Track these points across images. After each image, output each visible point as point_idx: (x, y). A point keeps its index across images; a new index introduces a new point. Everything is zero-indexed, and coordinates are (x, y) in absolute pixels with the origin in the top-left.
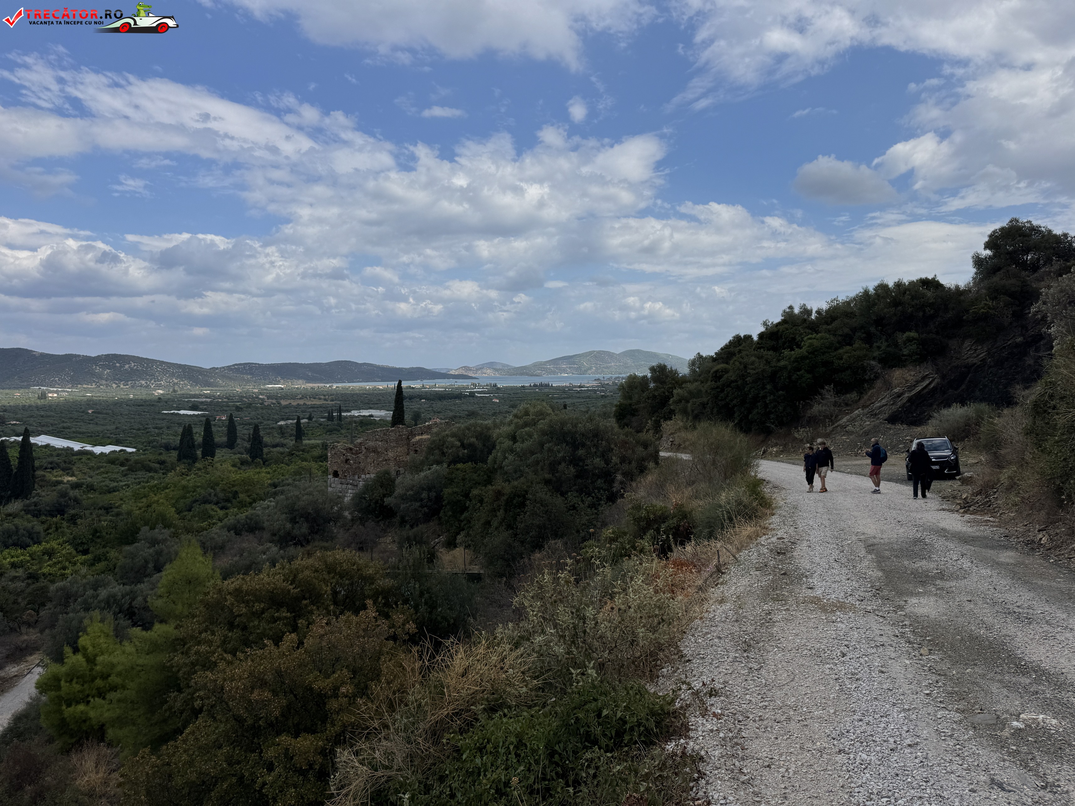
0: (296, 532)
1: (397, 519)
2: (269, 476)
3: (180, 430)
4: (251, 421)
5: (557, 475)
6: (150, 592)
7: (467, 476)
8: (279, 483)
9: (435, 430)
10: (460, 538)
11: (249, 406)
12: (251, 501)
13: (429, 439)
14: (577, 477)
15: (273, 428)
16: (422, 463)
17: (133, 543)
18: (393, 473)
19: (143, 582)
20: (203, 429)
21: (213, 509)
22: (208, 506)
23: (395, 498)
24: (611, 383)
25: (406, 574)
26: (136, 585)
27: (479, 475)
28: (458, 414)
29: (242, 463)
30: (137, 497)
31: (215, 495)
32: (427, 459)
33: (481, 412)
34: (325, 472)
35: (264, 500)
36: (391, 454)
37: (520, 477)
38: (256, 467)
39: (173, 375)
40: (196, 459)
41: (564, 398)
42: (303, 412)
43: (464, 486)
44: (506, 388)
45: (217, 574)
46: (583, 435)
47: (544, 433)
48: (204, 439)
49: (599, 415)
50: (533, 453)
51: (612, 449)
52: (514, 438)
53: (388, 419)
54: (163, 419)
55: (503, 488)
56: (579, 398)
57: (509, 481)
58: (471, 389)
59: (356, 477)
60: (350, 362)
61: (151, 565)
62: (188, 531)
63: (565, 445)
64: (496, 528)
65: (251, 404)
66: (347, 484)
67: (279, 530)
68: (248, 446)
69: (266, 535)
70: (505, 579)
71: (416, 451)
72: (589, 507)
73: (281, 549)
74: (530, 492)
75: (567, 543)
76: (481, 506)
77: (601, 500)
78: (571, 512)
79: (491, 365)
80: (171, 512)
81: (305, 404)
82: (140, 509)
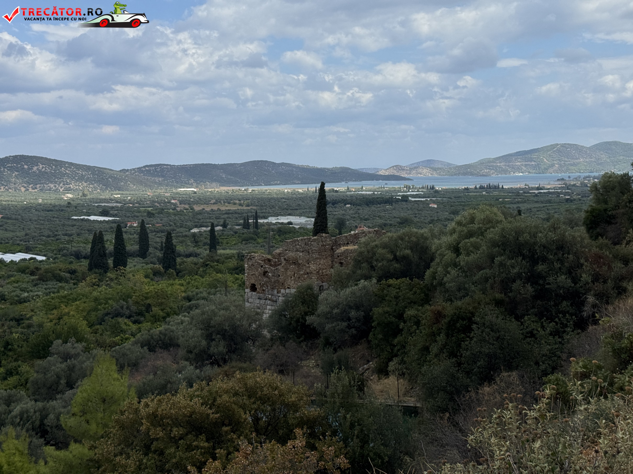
0: (213, 350)
1: (321, 341)
2: (183, 288)
3: (91, 237)
4: (164, 228)
5: (510, 294)
6: (62, 410)
7: (400, 294)
8: (193, 296)
9: (363, 240)
10: (392, 365)
11: (161, 211)
12: (165, 315)
13: (355, 251)
14: (536, 297)
15: (186, 236)
16: (349, 277)
17: (44, 357)
18: (316, 289)
19: (56, 399)
20: (114, 236)
21: (125, 323)
22: (120, 320)
23: (319, 316)
24: (578, 184)
25: (335, 402)
26: (48, 402)
27: (415, 293)
28: (388, 222)
29: (155, 274)
30: (49, 308)
31: (127, 308)
32: (354, 272)
33: (416, 220)
34: (242, 285)
35: (178, 314)
36: (313, 267)
37: (464, 297)
38: (169, 278)
39: (81, 178)
40: (108, 269)
41: (518, 202)
42: (217, 218)
43: (397, 305)
44: (447, 191)
45: (133, 393)
46: (544, 247)
47: (494, 244)
48: (115, 248)
49: (564, 223)
50: (480, 268)
51: (582, 265)
52: (456, 250)
53: (308, 227)
54: (73, 226)
55: (443, 308)
56: (537, 202)
57: (451, 301)
58: (404, 192)
59: (275, 292)
60: (266, 162)
61: (63, 381)
62: (101, 345)
63: (520, 258)
64: (436, 356)
65: (163, 210)
66: (266, 299)
67: (195, 347)
68: (161, 255)
69: (181, 352)
70: (448, 415)
71: (341, 263)
72: (551, 334)
73: (196, 368)
74: (477, 314)
75: (523, 377)
76: (418, 327)
77: (566, 326)
78: (528, 339)
79: (428, 163)
80: (83, 325)
81: (219, 209)
82: (51, 321)
